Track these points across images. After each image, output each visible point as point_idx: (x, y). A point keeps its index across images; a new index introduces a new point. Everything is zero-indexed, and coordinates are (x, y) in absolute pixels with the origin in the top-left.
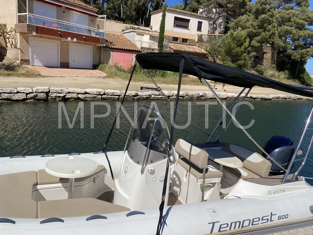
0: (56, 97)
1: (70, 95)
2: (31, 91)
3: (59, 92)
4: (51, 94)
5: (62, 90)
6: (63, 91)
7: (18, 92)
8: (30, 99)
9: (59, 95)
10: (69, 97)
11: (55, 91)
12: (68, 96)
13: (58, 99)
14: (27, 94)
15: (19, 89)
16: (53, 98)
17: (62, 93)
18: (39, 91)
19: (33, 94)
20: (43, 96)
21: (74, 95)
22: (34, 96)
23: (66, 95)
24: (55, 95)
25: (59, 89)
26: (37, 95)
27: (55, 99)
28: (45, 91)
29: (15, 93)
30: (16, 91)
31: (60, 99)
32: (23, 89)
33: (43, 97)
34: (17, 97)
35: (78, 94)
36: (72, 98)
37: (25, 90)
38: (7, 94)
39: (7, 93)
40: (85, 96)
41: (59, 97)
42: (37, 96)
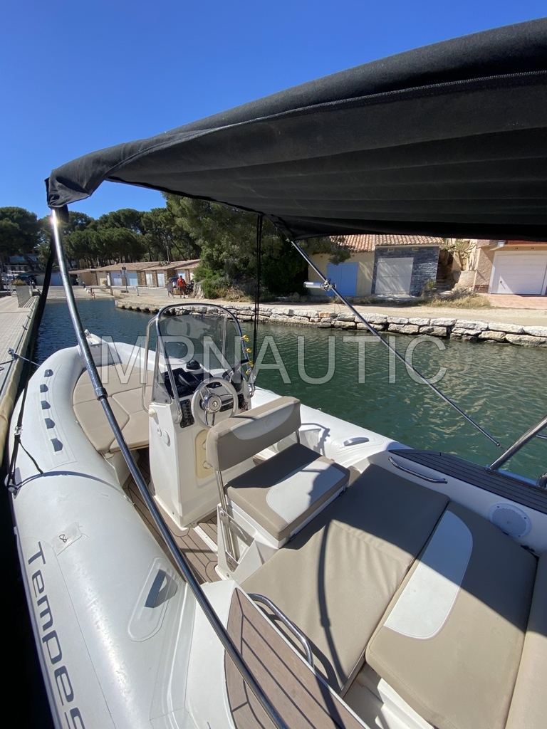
0: (462, 334)
1: (488, 334)
2: (426, 323)
3: (468, 326)
4: (455, 330)
5: (475, 324)
6: (476, 327)
7: (409, 324)
8: (423, 333)
9: (468, 332)
10: (487, 336)
11: (462, 325)
12: (484, 335)
13: (464, 338)
14: (420, 326)
15: (410, 320)
16: (457, 336)
17: (473, 329)
18: (438, 324)
19: (428, 327)
20: (441, 330)
21: (498, 335)
22: (429, 329)
23: (480, 333)
24: (461, 331)
25: (469, 323)
26: (433, 329)
27: (460, 337)
28: (446, 324)
29: (405, 324)
30: (406, 322)
31: (469, 338)
32: (416, 319)
33: (442, 333)
34: (406, 329)
35: (506, 333)
36: (491, 339)
37: (418, 321)
38: (395, 325)
39: (397, 324)
40: (518, 338)
41: (468, 335)
42: (433, 331)
